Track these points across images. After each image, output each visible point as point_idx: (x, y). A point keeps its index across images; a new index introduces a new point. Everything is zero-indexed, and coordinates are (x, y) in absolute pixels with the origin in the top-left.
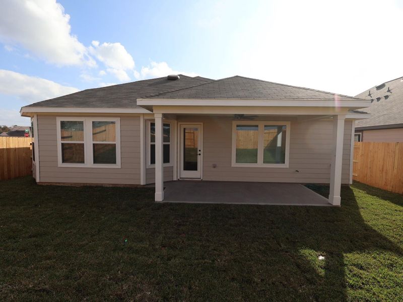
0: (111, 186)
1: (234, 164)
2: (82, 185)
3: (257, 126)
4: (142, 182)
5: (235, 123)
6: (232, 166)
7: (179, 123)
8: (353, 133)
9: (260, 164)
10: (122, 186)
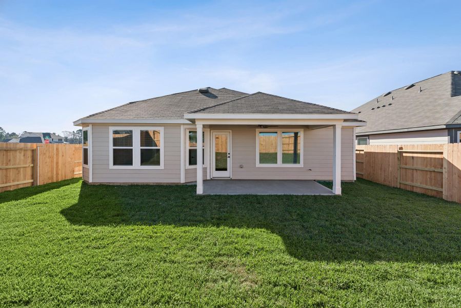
0: (155, 184)
1: (258, 165)
2: (130, 184)
3: (277, 133)
4: (183, 181)
5: (258, 130)
6: (257, 166)
7: (212, 131)
8: (355, 137)
9: (280, 163)
10: (165, 184)
